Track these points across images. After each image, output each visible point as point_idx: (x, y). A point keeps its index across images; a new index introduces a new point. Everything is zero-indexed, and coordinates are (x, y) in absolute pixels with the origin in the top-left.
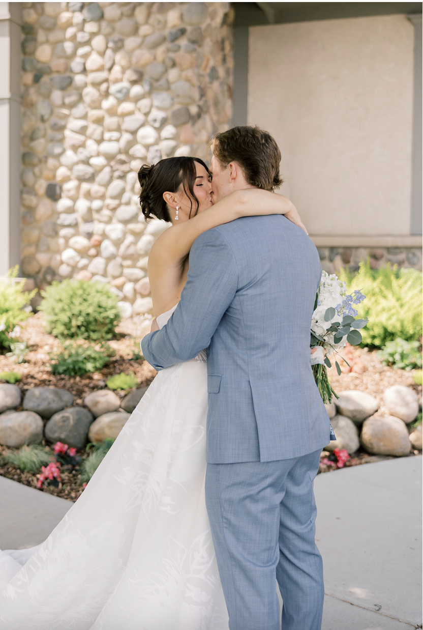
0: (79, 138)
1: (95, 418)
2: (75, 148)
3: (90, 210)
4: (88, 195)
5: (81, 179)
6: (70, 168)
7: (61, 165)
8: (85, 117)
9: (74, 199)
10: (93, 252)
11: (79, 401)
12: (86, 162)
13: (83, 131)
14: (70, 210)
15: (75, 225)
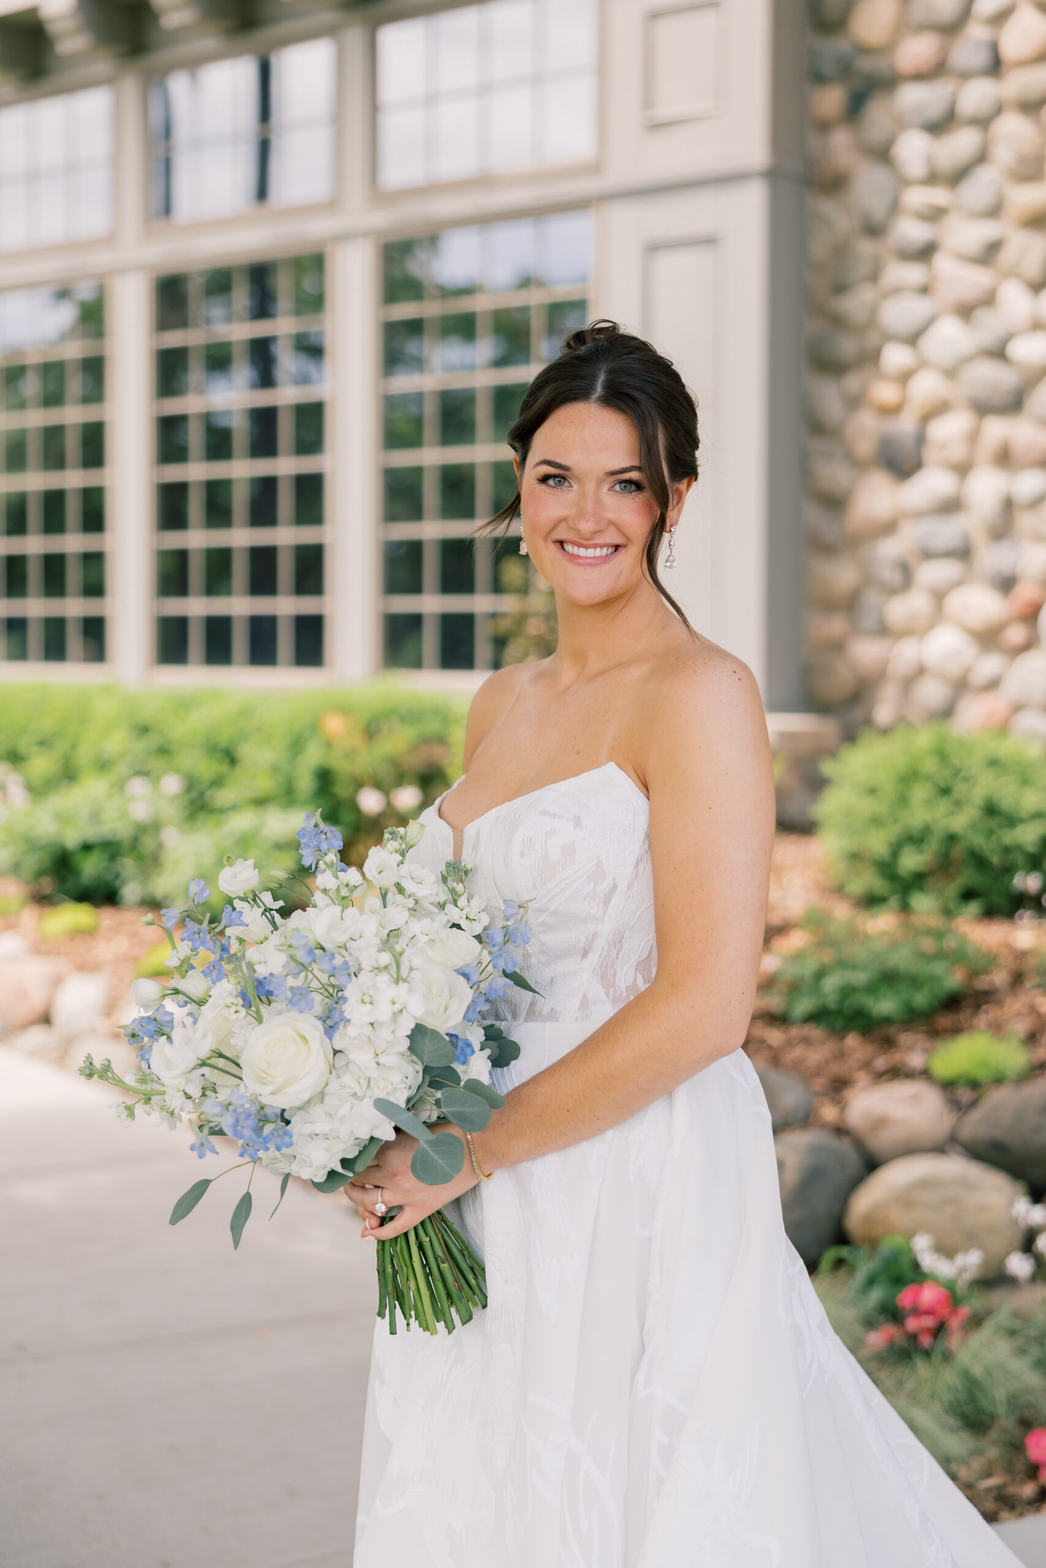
0: (978, 279)
1: (871, 1164)
2: (966, 311)
3: (1008, 506)
4: (1005, 458)
5: (983, 409)
6: (951, 373)
7: (923, 364)
8: (994, 211)
9: (962, 469)
10: (1016, 634)
11: (829, 1113)
12: (999, 353)
13: (988, 254)
14: (951, 506)
15: (963, 553)
